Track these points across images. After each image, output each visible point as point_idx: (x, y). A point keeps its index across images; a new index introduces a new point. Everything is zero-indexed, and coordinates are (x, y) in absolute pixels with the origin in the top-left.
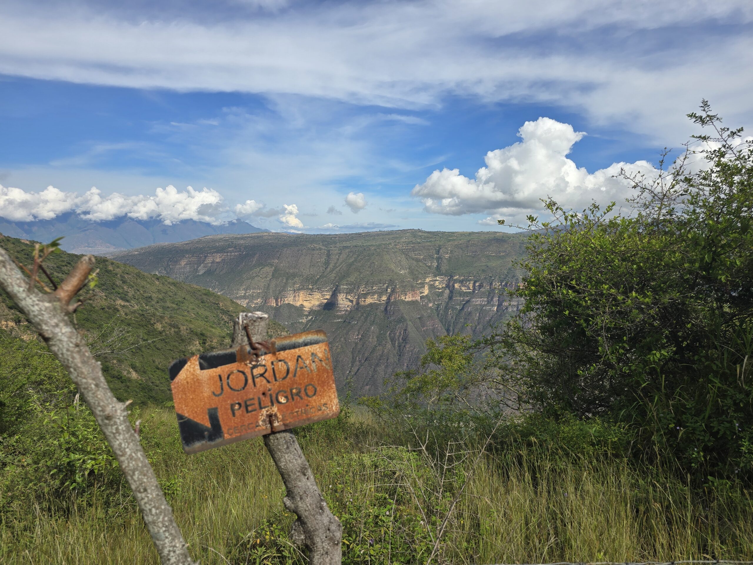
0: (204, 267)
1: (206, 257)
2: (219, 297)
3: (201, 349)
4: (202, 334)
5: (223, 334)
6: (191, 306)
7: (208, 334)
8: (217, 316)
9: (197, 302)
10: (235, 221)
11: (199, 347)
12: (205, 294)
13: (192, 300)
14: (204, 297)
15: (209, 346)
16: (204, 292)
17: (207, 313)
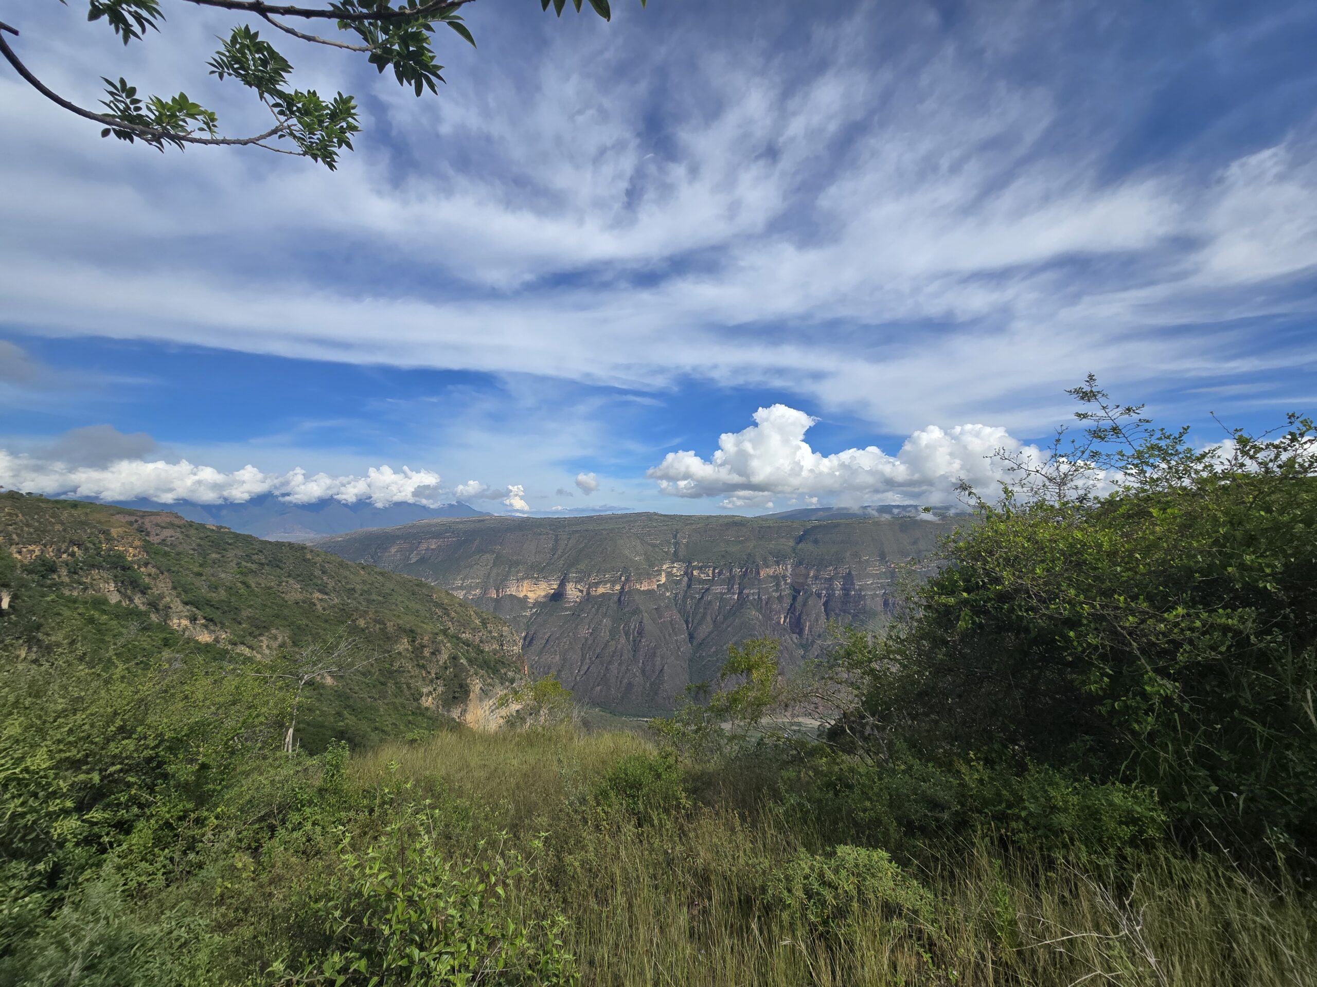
0: (417, 554)
1: (419, 543)
2: (433, 588)
3: (410, 648)
4: (412, 631)
5: (436, 631)
6: (400, 599)
7: (419, 631)
8: (430, 609)
9: (407, 594)
10: (454, 503)
11: (407, 646)
12: (417, 585)
13: (402, 591)
14: (415, 588)
15: (420, 644)
16: (416, 582)
17: (418, 607)
